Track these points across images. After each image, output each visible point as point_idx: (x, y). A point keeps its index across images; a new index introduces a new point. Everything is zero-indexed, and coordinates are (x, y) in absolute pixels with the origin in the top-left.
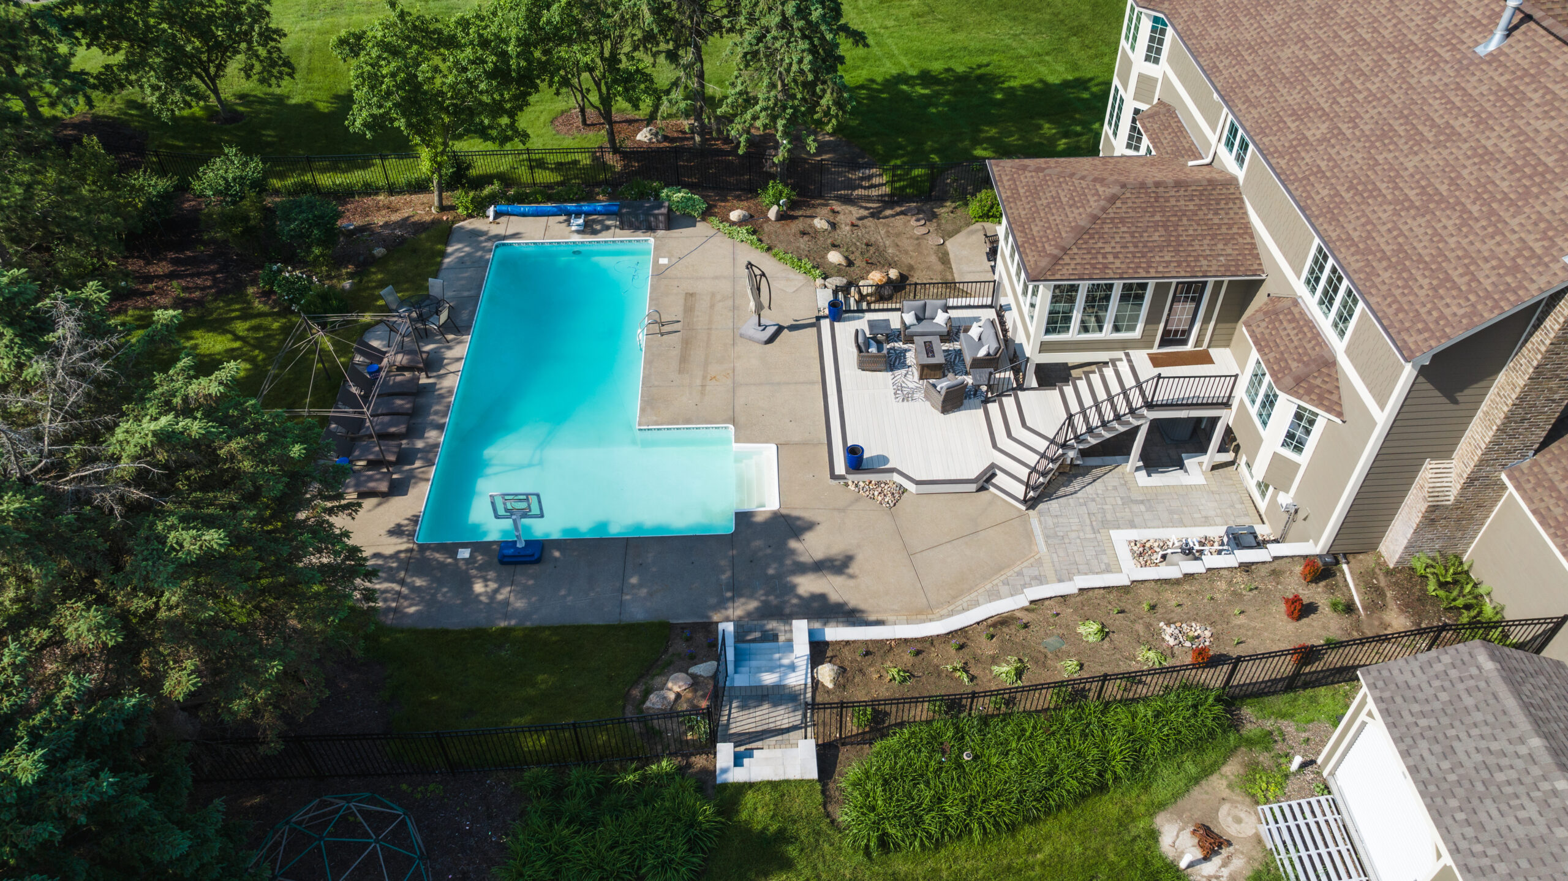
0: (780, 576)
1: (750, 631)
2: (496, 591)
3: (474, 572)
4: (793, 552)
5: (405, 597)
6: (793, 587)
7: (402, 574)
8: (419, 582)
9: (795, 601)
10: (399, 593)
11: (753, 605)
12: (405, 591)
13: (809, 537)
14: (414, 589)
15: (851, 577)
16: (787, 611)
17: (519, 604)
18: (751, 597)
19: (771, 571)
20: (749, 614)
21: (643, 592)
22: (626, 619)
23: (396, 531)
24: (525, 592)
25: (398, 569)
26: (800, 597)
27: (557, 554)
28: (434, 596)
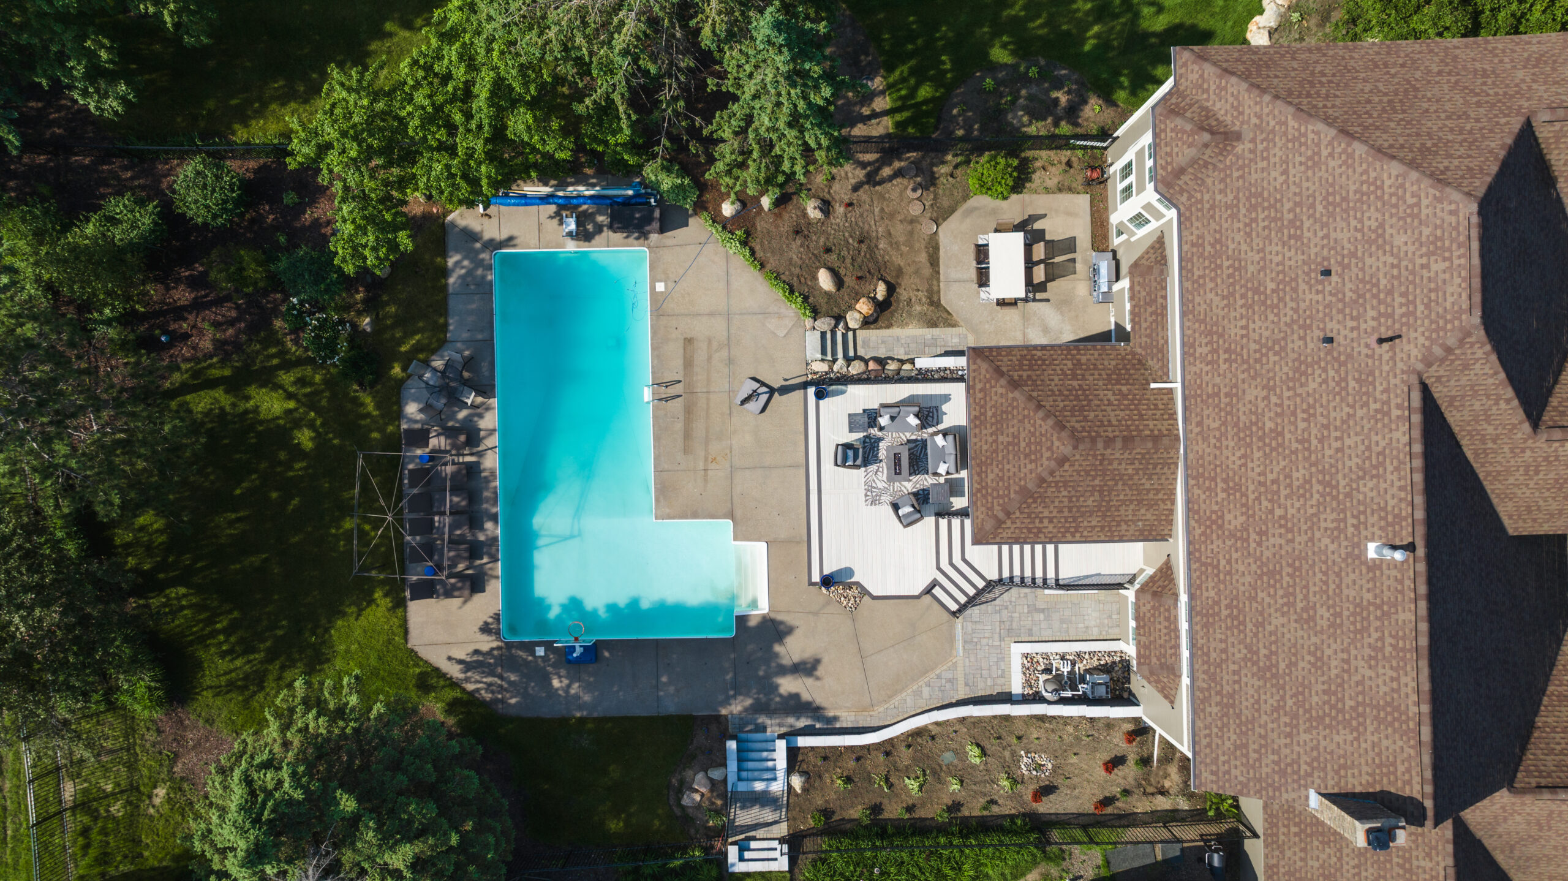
0: (768, 677)
1: (747, 724)
2: (569, 686)
3: (549, 669)
4: (777, 655)
5: (506, 690)
6: (777, 687)
7: (499, 670)
8: (513, 678)
9: (778, 699)
10: (501, 686)
11: (749, 702)
12: (505, 685)
13: (789, 640)
14: (510, 683)
15: (818, 678)
16: (773, 706)
17: (587, 698)
18: (747, 695)
19: (761, 673)
20: (746, 710)
21: (672, 689)
22: (663, 712)
23: (485, 629)
24: (588, 687)
25: (496, 665)
26: (781, 696)
27: (607, 654)
28: (526, 689)
